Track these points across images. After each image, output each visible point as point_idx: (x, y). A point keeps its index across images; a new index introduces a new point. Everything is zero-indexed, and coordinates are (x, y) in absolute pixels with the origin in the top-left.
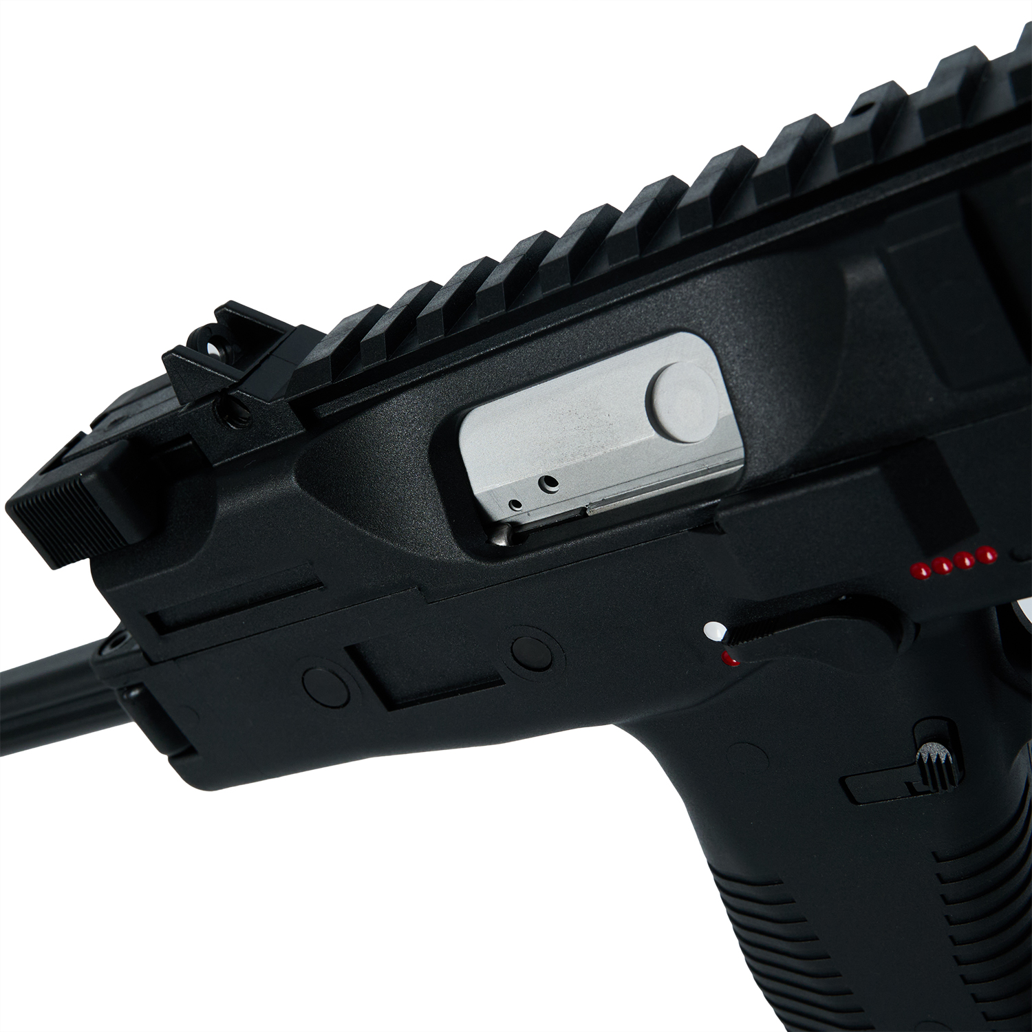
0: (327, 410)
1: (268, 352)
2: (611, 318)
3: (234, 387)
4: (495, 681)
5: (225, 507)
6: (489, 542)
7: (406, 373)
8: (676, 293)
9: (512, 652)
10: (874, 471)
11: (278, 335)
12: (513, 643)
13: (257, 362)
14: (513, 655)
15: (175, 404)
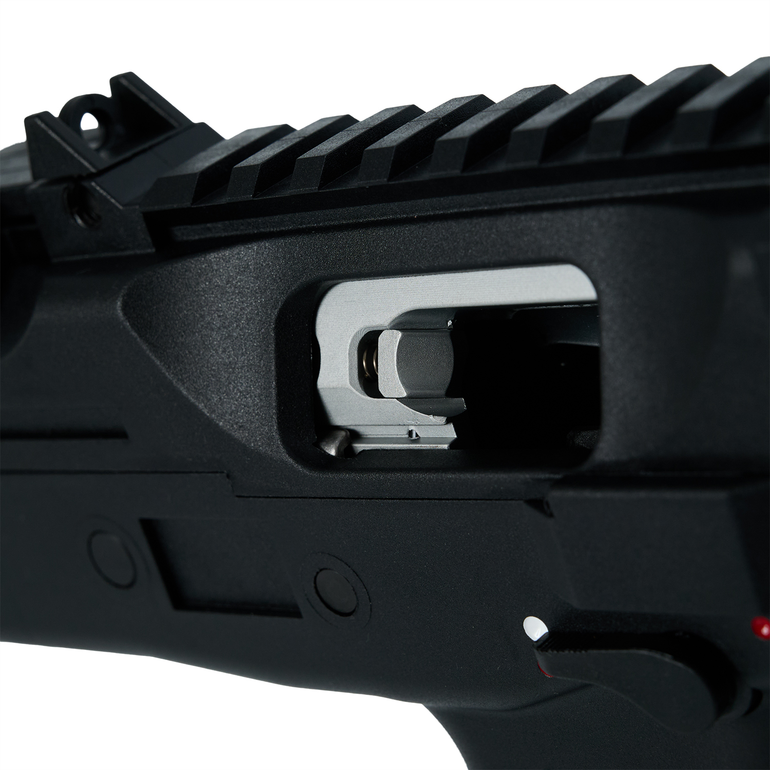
0: (185, 233)
1: (146, 145)
2: (503, 223)
3: (92, 176)
4: (292, 612)
5: (41, 315)
6: (317, 444)
7: (277, 218)
8: (575, 218)
9: (315, 583)
10: (720, 495)
11: (171, 127)
12: (318, 573)
13: (128, 154)
14: (316, 588)
15: (25, 177)
